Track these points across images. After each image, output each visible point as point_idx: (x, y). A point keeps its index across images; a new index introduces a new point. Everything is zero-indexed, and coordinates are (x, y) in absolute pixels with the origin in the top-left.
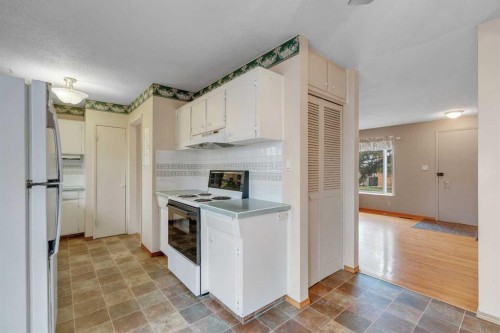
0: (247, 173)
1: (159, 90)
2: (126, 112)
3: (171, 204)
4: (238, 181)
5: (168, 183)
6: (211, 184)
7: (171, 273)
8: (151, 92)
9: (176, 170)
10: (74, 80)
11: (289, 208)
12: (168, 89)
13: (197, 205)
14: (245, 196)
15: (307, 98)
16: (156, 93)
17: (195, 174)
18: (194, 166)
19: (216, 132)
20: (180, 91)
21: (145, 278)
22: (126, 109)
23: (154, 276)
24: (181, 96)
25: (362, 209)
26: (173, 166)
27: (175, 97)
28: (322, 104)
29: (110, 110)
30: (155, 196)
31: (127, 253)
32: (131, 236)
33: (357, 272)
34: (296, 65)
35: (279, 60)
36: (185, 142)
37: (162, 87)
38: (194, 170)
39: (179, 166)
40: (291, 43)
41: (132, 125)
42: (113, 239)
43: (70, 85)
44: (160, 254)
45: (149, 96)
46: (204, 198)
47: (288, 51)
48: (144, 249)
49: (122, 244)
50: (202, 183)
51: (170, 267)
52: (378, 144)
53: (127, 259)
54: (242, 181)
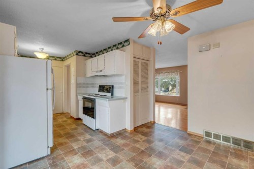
0: (113, 86)
1: (78, 53)
2: (62, 60)
3: (84, 98)
4: (110, 89)
5: (82, 90)
6: (100, 91)
7: (84, 125)
8: (75, 54)
9: (86, 85)
10: (43, 49)
11: (126, 98)
12: (82, 52)
13: (94, 98)
14: (112, 95)
15: (133, 59)
16: (77, 54)
17: (93, 87)
18: (93, 84)
19: (101, 71)
20: (86, 53)
21: (74, 126)
22: (62, 59)
23: (77, 125)
24: (87, 55)
25: (157, 101)
26: (84, 84)
27: (85, 56)
28: (140, 61)
29: (55, 60)
30: (77, 96)
31: (65, 119)
32: (65, 113)
33: (154, 123)
34: (129, 49)
35: (123, 46)
36: (89, 74)
37: (79, 52)
38: (93, 85)
39: (86, 84)
40: (127, 41)
41: (65, 66)
42: (58, 115)
43: (42, 51)
44: (79, 119)
45: (74, 55)
46: (97, 95)
47: (126, 44)
48: (72, 117)
49: (62, 116)
50: (96, 91)
51: (84, 122)
52: (173, 74)
53: (65, 121)
54: (111, 89)
